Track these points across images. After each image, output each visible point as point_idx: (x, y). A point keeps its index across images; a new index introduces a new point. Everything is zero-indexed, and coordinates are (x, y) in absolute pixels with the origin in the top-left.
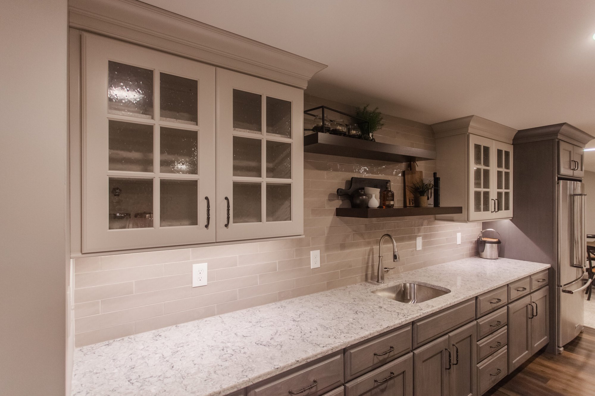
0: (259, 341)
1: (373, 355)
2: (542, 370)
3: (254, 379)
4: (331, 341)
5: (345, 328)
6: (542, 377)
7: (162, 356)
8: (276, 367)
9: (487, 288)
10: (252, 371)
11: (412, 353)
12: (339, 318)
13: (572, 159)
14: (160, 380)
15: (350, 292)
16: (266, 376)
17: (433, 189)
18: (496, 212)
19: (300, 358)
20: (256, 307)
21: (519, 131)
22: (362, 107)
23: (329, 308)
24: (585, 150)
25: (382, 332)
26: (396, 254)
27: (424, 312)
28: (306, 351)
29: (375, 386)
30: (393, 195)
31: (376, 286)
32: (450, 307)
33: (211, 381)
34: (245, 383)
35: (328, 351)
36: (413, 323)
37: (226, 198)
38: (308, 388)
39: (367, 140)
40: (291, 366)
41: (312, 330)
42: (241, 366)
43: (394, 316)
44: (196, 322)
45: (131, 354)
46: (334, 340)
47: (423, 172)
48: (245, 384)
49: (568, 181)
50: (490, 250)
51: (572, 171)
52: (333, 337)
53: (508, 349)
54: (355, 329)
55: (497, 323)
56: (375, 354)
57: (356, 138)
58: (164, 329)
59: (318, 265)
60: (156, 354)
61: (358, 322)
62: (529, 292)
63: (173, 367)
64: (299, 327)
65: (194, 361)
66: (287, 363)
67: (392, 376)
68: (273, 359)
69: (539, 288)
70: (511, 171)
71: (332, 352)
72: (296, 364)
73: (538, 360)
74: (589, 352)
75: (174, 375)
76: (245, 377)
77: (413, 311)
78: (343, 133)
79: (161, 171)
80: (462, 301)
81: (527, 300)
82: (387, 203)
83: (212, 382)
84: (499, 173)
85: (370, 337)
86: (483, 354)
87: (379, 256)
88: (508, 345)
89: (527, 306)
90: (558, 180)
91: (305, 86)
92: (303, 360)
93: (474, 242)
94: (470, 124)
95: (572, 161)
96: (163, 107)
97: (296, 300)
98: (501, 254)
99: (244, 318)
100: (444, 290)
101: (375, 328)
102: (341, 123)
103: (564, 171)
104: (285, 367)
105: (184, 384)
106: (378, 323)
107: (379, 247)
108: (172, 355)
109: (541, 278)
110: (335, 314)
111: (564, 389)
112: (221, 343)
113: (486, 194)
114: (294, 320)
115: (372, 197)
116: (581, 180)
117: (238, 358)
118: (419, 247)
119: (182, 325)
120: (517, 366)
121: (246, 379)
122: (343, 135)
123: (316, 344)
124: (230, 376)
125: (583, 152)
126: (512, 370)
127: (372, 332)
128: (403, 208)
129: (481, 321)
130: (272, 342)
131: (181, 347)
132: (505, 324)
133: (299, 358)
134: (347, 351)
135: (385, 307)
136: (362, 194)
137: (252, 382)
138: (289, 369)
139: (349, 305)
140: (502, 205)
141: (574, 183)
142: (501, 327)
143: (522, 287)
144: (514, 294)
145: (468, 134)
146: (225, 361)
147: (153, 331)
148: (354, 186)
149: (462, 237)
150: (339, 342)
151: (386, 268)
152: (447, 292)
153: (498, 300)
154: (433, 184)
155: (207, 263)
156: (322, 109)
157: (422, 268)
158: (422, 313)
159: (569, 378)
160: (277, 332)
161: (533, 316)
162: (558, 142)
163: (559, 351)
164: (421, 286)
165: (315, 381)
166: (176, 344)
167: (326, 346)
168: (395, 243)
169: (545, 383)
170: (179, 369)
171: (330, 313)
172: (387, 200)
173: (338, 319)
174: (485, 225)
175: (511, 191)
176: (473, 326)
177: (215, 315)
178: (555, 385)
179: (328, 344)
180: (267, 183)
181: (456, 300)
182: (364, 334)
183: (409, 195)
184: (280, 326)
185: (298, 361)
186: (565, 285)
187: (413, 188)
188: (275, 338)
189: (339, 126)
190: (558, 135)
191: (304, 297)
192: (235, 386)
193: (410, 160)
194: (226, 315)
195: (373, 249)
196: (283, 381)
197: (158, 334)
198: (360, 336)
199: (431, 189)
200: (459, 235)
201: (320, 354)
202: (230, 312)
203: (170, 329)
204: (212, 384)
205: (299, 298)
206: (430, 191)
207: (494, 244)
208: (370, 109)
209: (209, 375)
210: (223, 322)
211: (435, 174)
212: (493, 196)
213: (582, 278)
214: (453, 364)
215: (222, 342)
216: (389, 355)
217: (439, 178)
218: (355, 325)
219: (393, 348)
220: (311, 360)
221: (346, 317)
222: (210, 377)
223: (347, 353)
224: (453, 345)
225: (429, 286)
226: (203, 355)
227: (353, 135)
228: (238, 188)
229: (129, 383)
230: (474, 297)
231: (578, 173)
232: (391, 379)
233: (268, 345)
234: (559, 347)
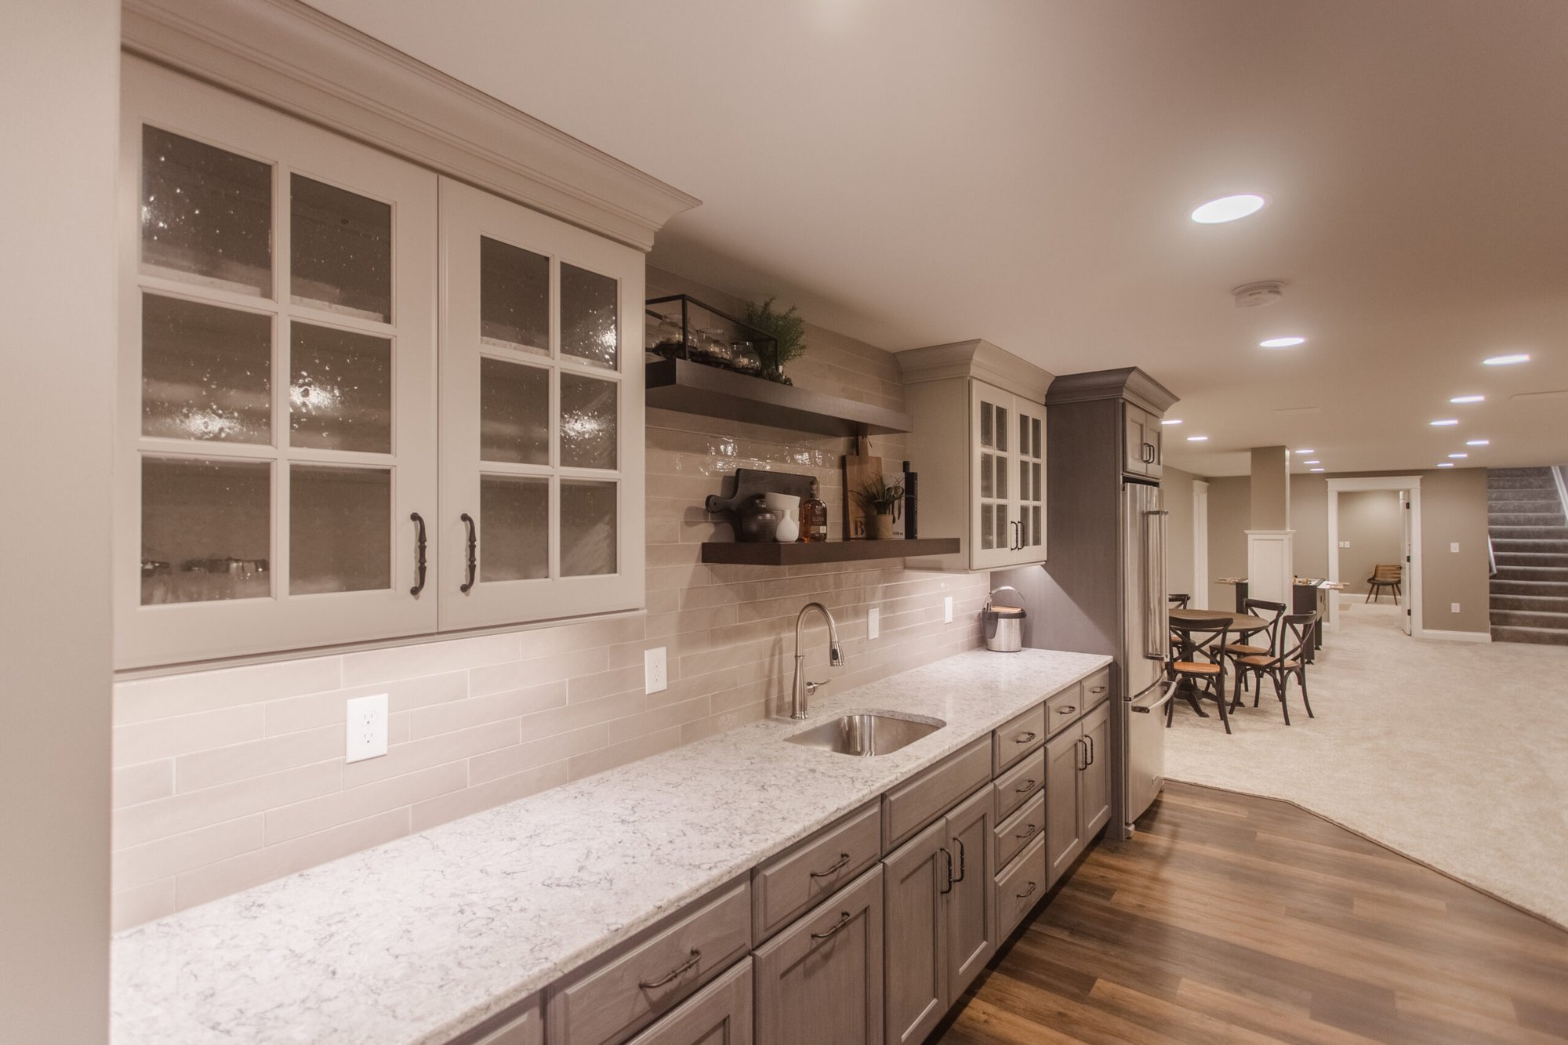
0: (550, 878)
1: (809, 877)
2: (1101, 874)
3: (565, 963)
4: (723, 853)
5: (747, 824)
6: (1103, 890)
7: (288, 952)
8: (614, 927)
9: (1011, 712)
10: (555, 946)
11: (880, 866)
12: (727, 803)
13: (1144, 442)
14: (309, 1009)
15: (736, 744)
16: (593, 952)
17: (904, 498)
18: (1019, 549)
19: (663, 900)
20: (515, 803)
21: (1057, 377)
22: (760, 304)
23: (698, 786)
24: (1163, 423)
25: (826, 822)
26: (836, 646)
27: (904, 770)
28: (673, 884)
29: (813, 947)
30: (824, 510)
31: (792, 725)
32: (949, 755)
33: (457, 985)
34: (546, 974)
35: (721, 876)
36: (883, 797)
37: (465, 518)
38: (682, 969)
39: (776, 381)
40: (646, 920)
41: (674, 837)
42: (523, 939)
43: (846, 786)
44: (357, 858)
45: (188, 963)
46: (730, 850)
47: (882, 459)
48: (546, 977)
49: (1138, 485)
50: (1006, 632)
51: (1145, 464)
52: (726, 846)
53: (1046, 838)
54: (770, 822)
55: (1028, 784)
56: (812, 875)
57: (750, 374)
58: (265, 887)
59: (662, 685)
60: (268, 950)
61: (773, 807)
62: (1078, 716)
63: (334, 973)
64: (639, 835)
65: (391, 950)
66: (637, 916)
67: (845, 919)
68: (600, 912)
69: (1095, 705)
70: (1043, 461)
71: (731, 878)
72: (656, 914)
73: (1094, 856)
74: (1175, 828)
75: (345, 990)
76: (544, 960)
77: (881, 772)
78: (724, 363)
79: (294, 443)
80: (969, 741)
81: (1074, 733)
82: (813, 530)
83: (461, 987)
84: (1024, 465)
85: (804, 835)
86: (1005, 855)
87: (796, 656)
88: (1045, 829)
89: (1076, 745)
90: (1124, 483)
91: (648, 244)
92: (671, 903)
93: (976, 615)
94: (974, 358)
95: (1145, 444)
96: (299, 270)
97: (614, 775)
98: (1026, 641)
99: (493, 833)
100: (930, 722)
101: (811, 815)
102: (717, 338)
103: (1134, 465)
104: (632, 925)
105: (384, 1006)
106: (814, 804)
107: (795, 633)
108: (320, 945)
109: (1097, 685)
110: (716, 796)
111: (1139, 906)
112: (450, 897)
113: (1002, 509)
114: (623, 821)
115: (783, 516)
116: (1158, 483)
117: (508, 924)
118: (874, 632)
119: (317, 869)
120: (1062, 872)
121: (546, 965)
122: (722, 366)
123: (690, 865)
124: (503, 965)
125: (1161, 426)
126: (1054, 879)
127: (807, 824)
128: (841, 541)
129: (1003, 782)
130: (584, 875)
131: (340, 922)
132: (1040, 787)
133: (660, 901)
134: (759, 872)
135: (822, 768)
136: (761, 508)
137: (560, 970)
138: (642, 928)
139: (741, 773)
140: (1028, 533)
141: (1147, 488)
142: (1036, 790)
143: (1068, 705)
144: (1057, 722)
145: (968, 378)
146: (476, 937)
147: (234, 897)
148: (743, 491)
149: (954, 606)
150: (742, 853)
151: (810, 684)
152: (937, 725)
153: (1029, 734)
154: (904, 487)
155: (387, 695)
156: (681, 301)
157: (879, 679)
158: (899, 774)
159: (1146, 882)
160: (589, 852)
161: (1086, 764)
162: (1124, 405)
163: (1128, 831)
164: (885, 720)
165: (694, 953)
166: (320, 918)
167: (716, 866)
168: (833, 622)
169: (1108, 899)
170: (354, 975)
171: (704, 795)
172: (813, 524)
173: (725, 806)
174: (997, 578)
175: (1043, 504)
176: (988, 795)
177: (407, 834)
178: (1126, 901)
179: (720, 862)
180: (561, 480)
181: (960, 739)
182: (792, 830)
183: (856, 513)
184: (593, 839)
185: (660, 907)
186: (1136, 696)
187: (861, 495)
188: (589, 867)
189: (712, 345)
190: (1122, 392)
191: (630, 766)
192: (524, 986)
193: (856, 431)
194: (439, 830)
195: (781, 640)
196: (628, 960)
197: (254, 903)
198: (785, 836)
199: (900, 498)
200: (949, 602)
201: (705, 885)
202: (448, 821)
203: (284, 886)
204: (462, 991)
205: (619, 769)
206: (896, 502)
207: (1013, 620)
208: (778, 308)
209: (447, 974)
210: (435, 848)
211: (906, 465)
212: (1014, 515)
213: (1160, 681)
214: (955, 881)
215: (453, 895)
216: (839, 873)
217: (916, 474)
218: (769, 814)
219: (847, 856)
220: (688, 900)
221: (743, 799)
222: (451, 977)
223: (759, 879)
224: (955, 839)
225: (900, 718)
226: (409, 931)
227: (743, 367)
228: (493, 490)
229: (216, 1032)
230: (989, 732)
231: (1154, 470)
232: (844, 925)
233: (578, 884)
234: (1127, 824)
